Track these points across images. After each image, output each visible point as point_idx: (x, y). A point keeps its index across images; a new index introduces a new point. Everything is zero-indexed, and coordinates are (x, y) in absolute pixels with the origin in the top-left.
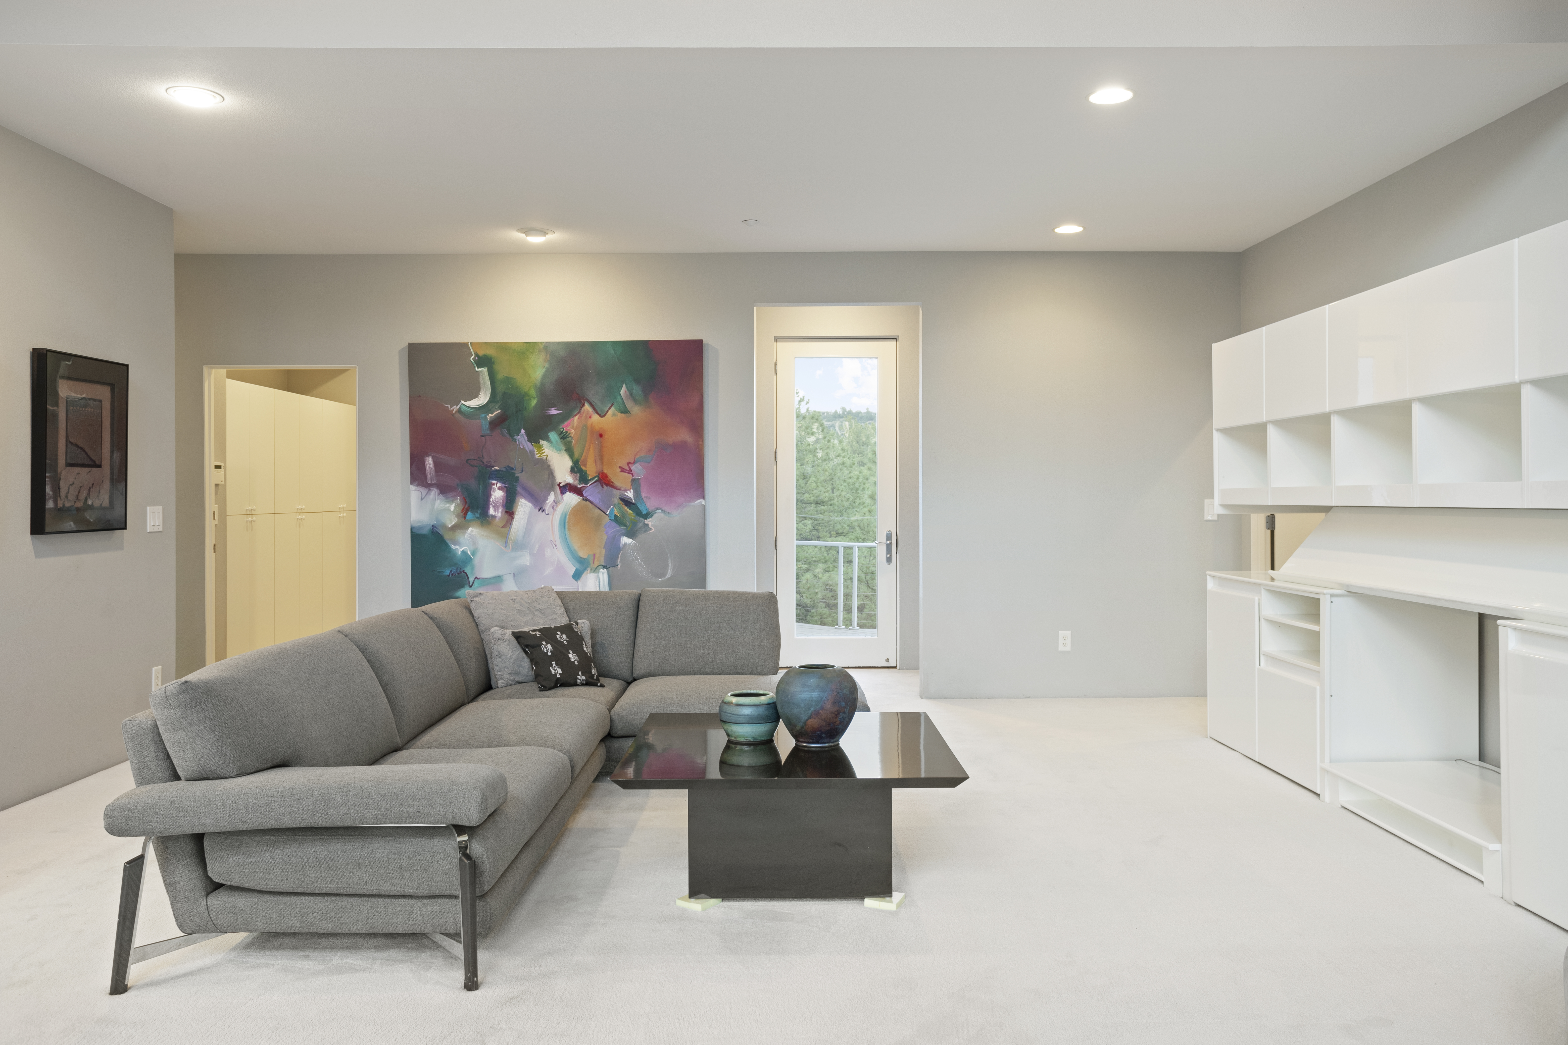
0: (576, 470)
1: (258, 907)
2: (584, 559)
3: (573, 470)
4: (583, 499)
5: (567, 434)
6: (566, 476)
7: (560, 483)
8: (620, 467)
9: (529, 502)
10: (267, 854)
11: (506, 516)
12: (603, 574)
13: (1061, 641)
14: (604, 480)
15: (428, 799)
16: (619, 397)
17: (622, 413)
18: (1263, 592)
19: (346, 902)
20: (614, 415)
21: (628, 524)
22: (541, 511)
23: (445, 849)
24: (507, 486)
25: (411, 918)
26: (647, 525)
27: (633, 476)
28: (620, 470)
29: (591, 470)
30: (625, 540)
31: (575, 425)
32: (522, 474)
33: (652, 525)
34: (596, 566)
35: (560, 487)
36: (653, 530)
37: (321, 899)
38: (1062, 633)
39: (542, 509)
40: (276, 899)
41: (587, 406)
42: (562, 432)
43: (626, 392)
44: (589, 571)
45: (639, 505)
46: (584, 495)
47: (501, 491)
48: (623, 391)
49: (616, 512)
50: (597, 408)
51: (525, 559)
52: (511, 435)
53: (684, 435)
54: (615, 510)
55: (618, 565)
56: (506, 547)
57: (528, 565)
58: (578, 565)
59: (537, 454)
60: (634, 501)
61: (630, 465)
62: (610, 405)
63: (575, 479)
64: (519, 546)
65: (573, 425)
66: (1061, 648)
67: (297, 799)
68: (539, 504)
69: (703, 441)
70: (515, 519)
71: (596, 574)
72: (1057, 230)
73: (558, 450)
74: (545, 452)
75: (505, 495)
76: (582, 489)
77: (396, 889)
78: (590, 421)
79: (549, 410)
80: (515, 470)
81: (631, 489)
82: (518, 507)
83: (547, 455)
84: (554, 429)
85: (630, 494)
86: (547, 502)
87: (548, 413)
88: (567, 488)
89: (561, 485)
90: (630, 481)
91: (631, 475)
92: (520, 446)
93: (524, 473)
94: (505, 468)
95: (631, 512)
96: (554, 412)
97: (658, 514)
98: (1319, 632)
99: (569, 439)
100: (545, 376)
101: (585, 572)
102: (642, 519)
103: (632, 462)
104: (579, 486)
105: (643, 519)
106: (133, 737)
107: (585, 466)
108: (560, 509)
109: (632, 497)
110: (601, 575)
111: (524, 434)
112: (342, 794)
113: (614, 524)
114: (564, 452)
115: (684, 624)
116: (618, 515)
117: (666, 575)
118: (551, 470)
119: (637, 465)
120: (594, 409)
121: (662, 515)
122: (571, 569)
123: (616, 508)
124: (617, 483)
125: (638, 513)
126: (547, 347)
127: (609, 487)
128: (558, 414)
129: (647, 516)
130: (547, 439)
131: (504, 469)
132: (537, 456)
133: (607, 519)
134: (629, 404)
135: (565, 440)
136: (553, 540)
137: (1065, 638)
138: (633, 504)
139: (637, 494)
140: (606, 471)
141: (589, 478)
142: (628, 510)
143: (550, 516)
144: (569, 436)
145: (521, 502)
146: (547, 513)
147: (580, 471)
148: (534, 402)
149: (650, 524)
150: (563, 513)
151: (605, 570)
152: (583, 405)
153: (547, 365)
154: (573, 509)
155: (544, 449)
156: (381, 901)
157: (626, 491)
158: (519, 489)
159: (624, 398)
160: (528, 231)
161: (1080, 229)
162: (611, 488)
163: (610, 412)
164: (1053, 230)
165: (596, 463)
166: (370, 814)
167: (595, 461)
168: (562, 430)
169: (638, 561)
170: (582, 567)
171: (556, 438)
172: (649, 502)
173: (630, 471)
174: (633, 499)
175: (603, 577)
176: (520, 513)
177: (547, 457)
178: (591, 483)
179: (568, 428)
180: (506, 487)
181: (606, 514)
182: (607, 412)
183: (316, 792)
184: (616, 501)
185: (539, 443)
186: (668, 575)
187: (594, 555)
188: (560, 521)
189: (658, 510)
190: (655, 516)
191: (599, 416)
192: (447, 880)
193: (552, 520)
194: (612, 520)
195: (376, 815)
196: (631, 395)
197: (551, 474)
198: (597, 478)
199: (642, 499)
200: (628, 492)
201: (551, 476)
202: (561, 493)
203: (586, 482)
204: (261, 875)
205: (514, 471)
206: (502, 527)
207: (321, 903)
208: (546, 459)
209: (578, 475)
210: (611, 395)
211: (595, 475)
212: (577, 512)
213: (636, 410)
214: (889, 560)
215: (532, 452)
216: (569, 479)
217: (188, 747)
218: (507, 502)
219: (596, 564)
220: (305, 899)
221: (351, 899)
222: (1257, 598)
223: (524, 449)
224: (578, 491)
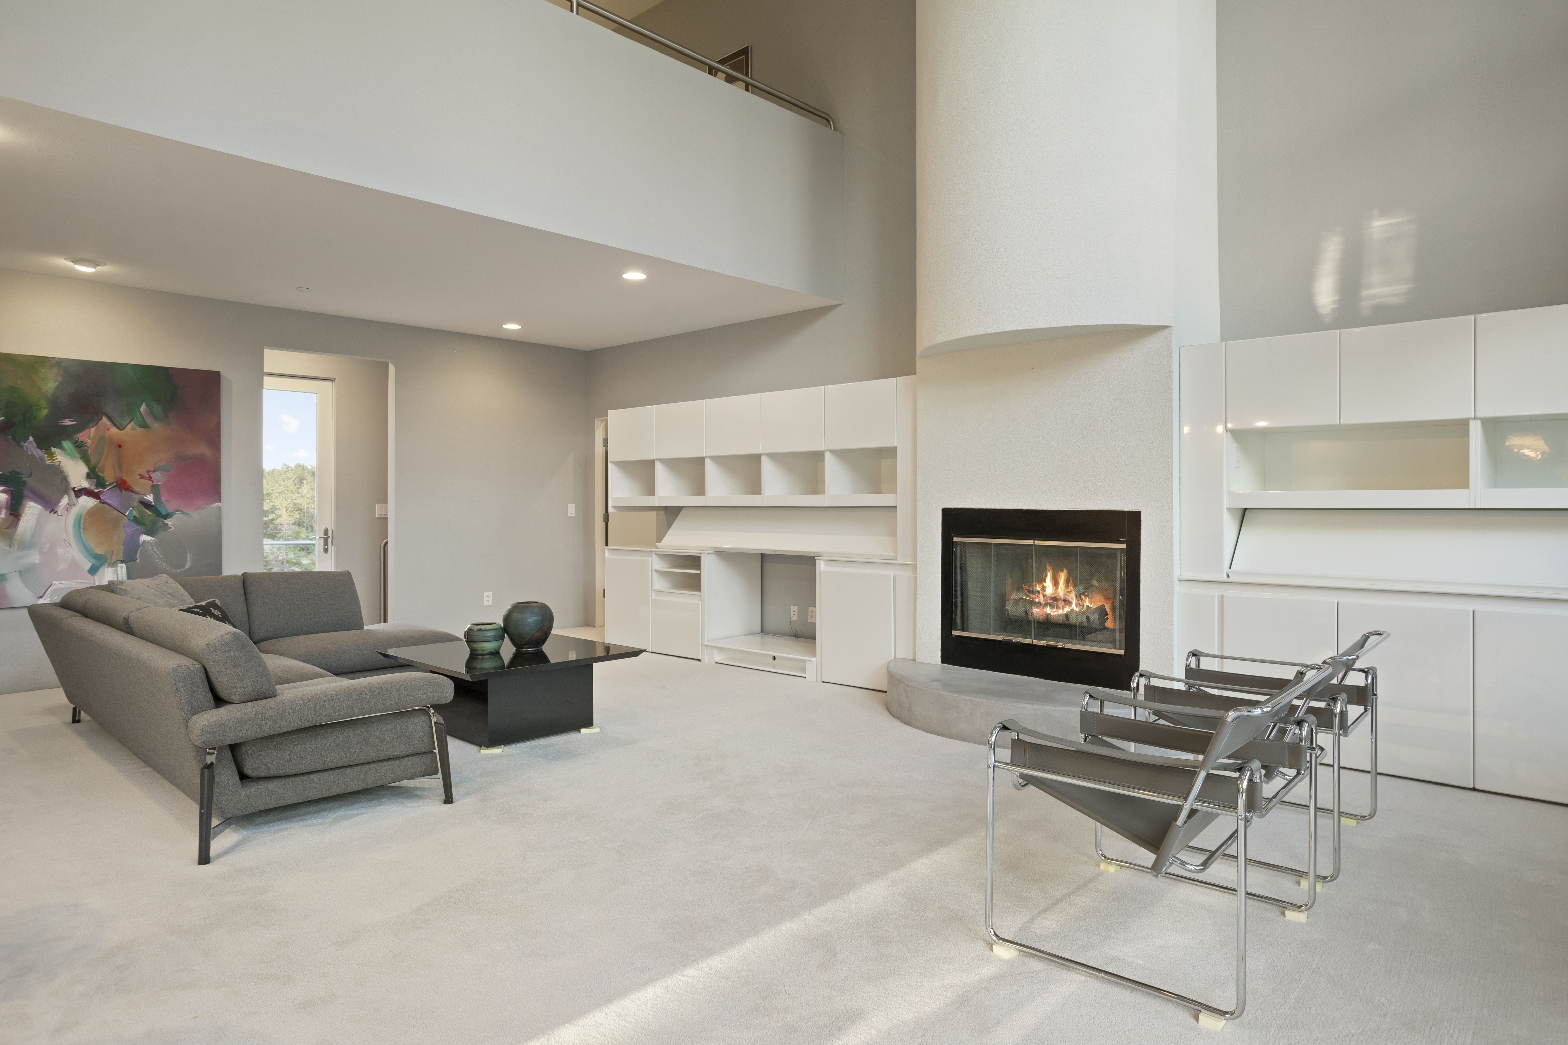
0: (92, 476)
1: (286, 787)
2: (101, 555)
3: (89, 476)
4: (100, 502)
5: (83, 443)
6: (82, 481)
7: (75, 488)
8: (139, 475)
9: (38, 504)
10: (299, 747)
11: (11, 518)
12: (122, 568)
13: (486, 599)
14: (122, 485)
15: (424, 690)
16: (138, 414)
17: (141, 427)
18: (654, 556)
19: (349, 771)
20: (133, 429)
21: (148, 524)
22: (52, 513)
23: (419, 723)
24: (11, 489)
25: (393, 773)
26: (167, 524)
27: (153, 482)
28: (139, 477)
29: (109, 475)
30: (144, 538)
31: (92, 435)
32: (29, 478)
33: (172, 525)
34: (113, 562)
35: (75, 492)
36: (173, 528)
37: (330, 772)
38: (486, 594)
39: (53, 511)
40: (298, 779)
41: (104, 419)
42: (77, 442)
43: (146, 409)
44: (106, 566)
45: (159, 507)
46: (102, 499)
47: (5, 494)
48: (143, 409)
49: (135, 513)
50: (115, 422)
51: (35, 558)
52: (17, 441)
53: (202, 449)
54: (134, 511)
55: (137, 560)
56: (10, 547)
57: (37, 562)
58: (94, 561)
59: (48, 460)
60: (153, 504)
61: (150, 473)
62: (129, 420)
63: (91, 484)
64: (25, 546)
65: (89, 436)
66: (486, 604)
67: (343, 701)
68: (50, 506)
69: (220, 455)
70: (21, 520)
71: (114, 568)
72: (504, 326)
73: (73, 457)
74: (57, 459)
75: (10, 497)
76: (99, 493)
77: (389, 754)
78: (108, 433)
79: (62, 420)
80: (22, 474)
81: (151, 493)
82: (26, 509)
83: (60, 462)
84: (68, 438)
85: (150, 498)
86: (60, 504)
87: (61, 424)
88: (83, 492)
89: (76, 489)
90: (150, 486)
91: (150, 482)
92: (27, 452)
93: (32, 477)
94: (9, 472)
95: (151, 513)
96: (68, 422)
97: (178, 515)
98: (700, 574)
99: (84, 448)
100: (57, 389)
101: (102, 567)
102: (161, 519)
103: (152, 470)
104: (96, 491)
105: (163, 520)
106: (185, 678)
107: (103, 472)
108: (75, 511)
109: (152, 500)
110: (119, 569)
111: (33, 441)
112: (370, 693)
113: (133, 524)
114: (80, 459)
115: (291, 598)
116: (138, 516)
117: (185, 566)
118: (64, 475)
119: (157, 473)
120: (113, 422)
121: (182, 516)
122: (88, 565)
123: (135, 510)
124: (137, 489)
125: (159, 514)
126: (59, 363)
127: (128, 492)
128: (72, 425)
129: (168, 516)
130: (60, 447)
131: (8, 474)
132: (48, 462)
133: (126, 519)
134: (149, 420)
135: (81, 449)
136: (66, 539)
137: (488, 597)
138: (153, 506)
139: (157, 498)
140: (124, 478)
141: (107, 484)
142: (148, 511)
143: (64, 518)
144: (85, 445)
145: (29, 504)
146: (60, 515)
147: (97, 477)
148: (44, 412)
149: (170, 523)
150: (77, 515)
151: (124, 564)
152: (101, 418)
153: (60, 379)
154: (89, 510)
155: (56, 456)
156: (372, 766)
157: (146, 495)
158: (26, 492)
159: (144, 415)
160: (77, 261)
161: (519, 327)
162: (130, 493)
163: (129, 426)
164: (502, 326)
165: (114, 470)
166: (388, 704)
167: (114, 468)
168: (77, 439)
169: (158, 555)
170: (98, 563)
171: (71, 446)
172: (168, 504)
173: (150, 478)
174: (153, 502)
175: (122, 570)
176: (28, 514)
177: (59, 464)
178: (109, 488)
179: (84, 438)
180: (11, 491)
181: (124, 515)
182: (127, 425)
183: (354, 695)
184: (136, 503)
185: (51, 450)
186: (187, 567)
187: (112, 551)
188: (75, 522)
189: (178, 511)
190: (175, 516)
191: (117, 429)
192: (421, 742)
193: (65, 521)
194: (131, 521)
195: (392, 704)
196: (151, 413)
197: (65, 479)
198: (115, 484)
199: (162, 502)
200: (148, 496)
201: (64, 481)
202: (76, 496)
203: (104, 486)
204: (295, 762)
205: (20, 476)
206: (5, 528)
207: (331, 775)
208: (59, 465)
209: (95, 480)
210: (131, 412)
211: (114, 481)
212: (92, 513)
213: (156, 426)
214: (326, 551)
215: (42, 459)
216: (86, 484)
217: (246, 678)
218: (12, 505)
219: (114, 559)
220: (320, 775)
221: (352, 769)
222: (650, 559)
223: (33, 455)
224: (96, 496)
